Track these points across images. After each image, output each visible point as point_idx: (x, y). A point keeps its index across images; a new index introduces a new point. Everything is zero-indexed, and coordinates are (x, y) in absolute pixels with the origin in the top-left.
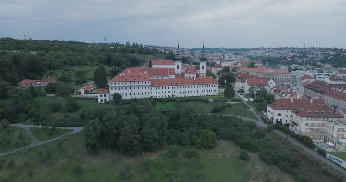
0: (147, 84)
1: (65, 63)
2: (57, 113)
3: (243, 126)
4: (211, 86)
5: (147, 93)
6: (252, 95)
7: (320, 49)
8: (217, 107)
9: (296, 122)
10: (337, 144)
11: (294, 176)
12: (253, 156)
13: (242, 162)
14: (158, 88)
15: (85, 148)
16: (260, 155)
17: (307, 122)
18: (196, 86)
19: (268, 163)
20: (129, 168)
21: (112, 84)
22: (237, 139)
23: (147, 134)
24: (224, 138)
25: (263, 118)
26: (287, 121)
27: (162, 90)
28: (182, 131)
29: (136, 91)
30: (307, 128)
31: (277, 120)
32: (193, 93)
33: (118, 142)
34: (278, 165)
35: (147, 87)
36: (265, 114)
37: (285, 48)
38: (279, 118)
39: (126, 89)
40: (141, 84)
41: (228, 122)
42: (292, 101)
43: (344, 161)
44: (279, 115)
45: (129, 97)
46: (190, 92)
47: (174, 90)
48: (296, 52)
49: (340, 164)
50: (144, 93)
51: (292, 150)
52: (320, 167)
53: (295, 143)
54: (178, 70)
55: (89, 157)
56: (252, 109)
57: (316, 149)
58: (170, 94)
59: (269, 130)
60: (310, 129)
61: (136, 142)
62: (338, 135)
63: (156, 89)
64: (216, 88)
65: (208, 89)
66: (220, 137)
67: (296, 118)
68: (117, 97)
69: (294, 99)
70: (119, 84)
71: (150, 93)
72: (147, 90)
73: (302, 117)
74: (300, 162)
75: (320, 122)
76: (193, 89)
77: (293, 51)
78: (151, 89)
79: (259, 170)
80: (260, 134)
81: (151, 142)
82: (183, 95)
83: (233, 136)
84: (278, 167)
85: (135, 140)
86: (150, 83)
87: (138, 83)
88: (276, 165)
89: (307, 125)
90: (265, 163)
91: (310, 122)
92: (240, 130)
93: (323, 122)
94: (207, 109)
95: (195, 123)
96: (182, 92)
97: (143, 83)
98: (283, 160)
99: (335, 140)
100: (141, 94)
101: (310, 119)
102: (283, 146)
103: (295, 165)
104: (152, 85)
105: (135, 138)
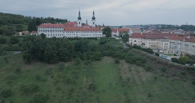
0: (61, 29)
1: (9, 22)
2: (3, 45)
3: (116, 49)
4: (98, 32)
5: (61, 35)
6: (121, 36)
7: (154, 25)
8: (102, 41)
9: (144, 43)
10: (164, 51)
11: (144, 67)
12: (123, 61)
13: (116, 64)
14: (68, 32)
15: (23, 61)
16: (126, 60)
17: (150, 42)
18: (90, 32)
19: (130, 63)
20: (51, 69)
21: (40, 28)
22: (113, 55)
23: (61, 51)
24: (106, 55)
25: (126, 45)
26: (139, 44)
27: (70, 34)
28: (83, 53)
29: (55, 33)
30: (150, 45)
31: (134, 44)
32: (88, 36)
33: (44, 55)
34: (135, 63)
35: (61, 31)
36: (128, 43)
37: (137, 25)
38: (135, 43)
39: (48, 32)
40: (57, 29)
41: (108, 48)
42: (142, 34)
43: (168, 56)
44: (135, 41)
45: (50, 37)
46: (87, 35)
47: (77, 33)
48: (142, 27)
49: (166, 58)
50: (60, 35)
51: (142, 55)
52: (157, 60)
53: (143, 52)
54: (79, 25)
55: (26, 65)
56: (121, 42)
57: (155, 54)
58: (75, 36)
59: (130, 49)
60: (151, 46)
61: (55, 55)
62: (165, 47)
63: (67, 32)
64: (102, 33)
65: (97, 34)
66: (104, 55)
67: (144, 41)
68: (43, 36)
69: (143, 33)
70: (44, 29)
71: (63, 35)
72: (62, 33)
73: (147, 39)
74: (147, 60)
75: (156, 41)
76: (88, 34)
77: (141, 26)
78: (64, 32)
79: (126, 67)
80: (126, 51)
81: (64, 55)
82: (83, 37)
83: (111, 53)
84: (135, 64)
85: (54, 53)
86: (63, 28)
87: (56, 29)
88: (134, 63)
89: (149, 43)
90: (129, 63)
91: (151, 42)
92: (114, 50)
93: (157, 42)
94: (97, 43)
95: (90, 49)
96: (82, 35)
97: (58, 29)
98: (138, 60)
99: (163, 49)
100: (57, 35)
101: (151, 40)
102: (138, 54)
103: (144, 62)
104: (65, 30)
105: (54, 52)
